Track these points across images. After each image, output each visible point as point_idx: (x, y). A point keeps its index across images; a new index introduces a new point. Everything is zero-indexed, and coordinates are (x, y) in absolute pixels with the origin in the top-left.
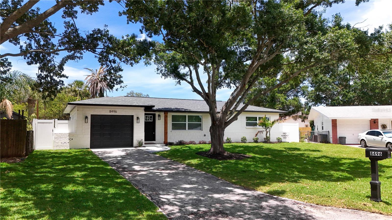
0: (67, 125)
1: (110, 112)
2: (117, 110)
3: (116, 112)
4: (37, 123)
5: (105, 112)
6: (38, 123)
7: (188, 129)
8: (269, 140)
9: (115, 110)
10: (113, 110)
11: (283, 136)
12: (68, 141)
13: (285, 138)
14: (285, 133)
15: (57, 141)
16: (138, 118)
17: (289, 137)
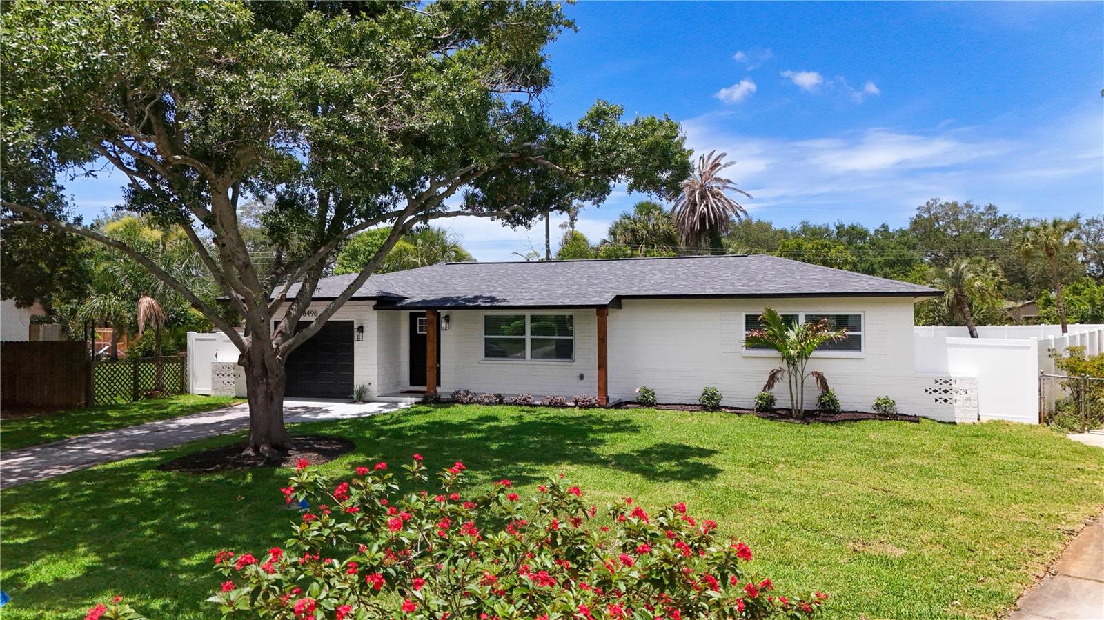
3: (315, 314)
6: (196, 340)
7: (532, 357)
9: (315, 309)
11: (935, 391)
12: (233, 380)
13: (946, 401)
14: (946, 382)
15: (217, 378)
16: (361, 329)
17: (968, 399)
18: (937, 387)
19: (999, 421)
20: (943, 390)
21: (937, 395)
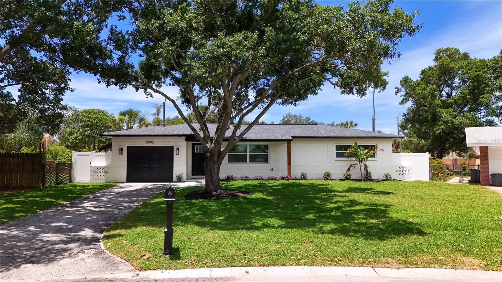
0: (105, 157)
1: (147, 142)
2: (154, 140)
3: (153, 142)
4: (76, 155)
5: (141, 143)
6: (78, 155)
7: (250, 161)
8: (370, 176)
9: (152, 140)
10: (150, 140)
11: (399, 171)
12: (104, 174)
13: (402, 174)
14: (402, 168)
15: (93, 174)
16: (178, 149)
17: (409, 173)
18: (399, 169)
19: (417, 181)
20: (402, 170)
21: (399, 173)
